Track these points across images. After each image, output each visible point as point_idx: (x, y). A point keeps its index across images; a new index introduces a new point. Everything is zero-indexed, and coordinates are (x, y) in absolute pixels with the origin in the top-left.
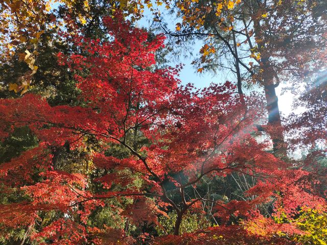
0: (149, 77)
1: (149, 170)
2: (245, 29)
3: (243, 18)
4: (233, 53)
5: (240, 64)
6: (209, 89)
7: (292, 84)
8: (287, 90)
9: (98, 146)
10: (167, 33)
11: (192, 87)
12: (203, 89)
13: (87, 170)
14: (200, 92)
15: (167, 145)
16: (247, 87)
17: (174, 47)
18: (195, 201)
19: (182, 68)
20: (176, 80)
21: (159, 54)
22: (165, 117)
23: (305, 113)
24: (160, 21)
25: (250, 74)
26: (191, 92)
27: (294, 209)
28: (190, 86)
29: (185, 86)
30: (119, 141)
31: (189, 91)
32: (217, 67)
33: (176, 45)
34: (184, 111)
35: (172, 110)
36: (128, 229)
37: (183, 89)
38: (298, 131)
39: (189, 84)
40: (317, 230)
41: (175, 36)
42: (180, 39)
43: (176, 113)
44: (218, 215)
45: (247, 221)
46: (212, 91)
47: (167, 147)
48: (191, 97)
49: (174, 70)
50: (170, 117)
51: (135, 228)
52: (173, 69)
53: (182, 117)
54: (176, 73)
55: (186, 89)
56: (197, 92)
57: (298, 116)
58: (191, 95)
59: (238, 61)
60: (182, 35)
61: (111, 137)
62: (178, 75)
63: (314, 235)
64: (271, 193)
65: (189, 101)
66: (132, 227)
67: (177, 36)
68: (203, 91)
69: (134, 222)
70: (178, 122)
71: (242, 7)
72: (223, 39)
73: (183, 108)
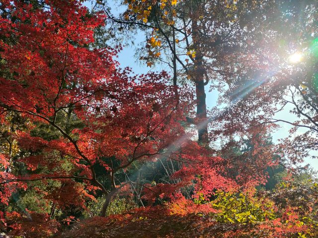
0: (86, 55)
1: (80, 153)
2: (184, 29)
3: (183, 17)
4: (171, 49)
5: (177, 60)
6: (146, 76)
7: (218, 83)
8: (214, 88)
9: (25, 127)
10: (109, 18)
11: (130, 71)
12: (140, 75)
13: (10, 153)
14: (138, 77)
15: (102, 128)
16: (181, 83)
17: (116, 33)
18: (125, 184)
19: (121, 49)
20: (115, 62)
21: (100, 38)
22: (101, 100)
23: (226, 108)
24: (104, 4)
25: (185, 71)
26: (129, 76)
27: (211, 190)
28: (128, 70)
29: (123, 69)
30: (47, 120)
31: (127, 74)
32: (156, 60)
33: (119, 32)
34: (120, 96)
35: (109, 93)
36: (53, 215)
37: (121, 72)
38: (219, 124)
39: (128, 68)
40: (228, 210)
41: (118, 22)
42: (123, 26)
43: (112, 97)
44: (145, 197)
45: (171, 202)
46: (148, 78)
47: (100, 130)
48: (129, 82)
49: (114, 50)
50: (106, 100)
51: (60, 213)
52: (112, 49)
53: (118, 101)
54: (115, 55)
55: (124, 73)
56: (135, 77)
57: (220, 110)
58: (129, 79)
59: (175, 58)
60: (125, 23)
61: (38, 116)
62: (117, 56)
63: (225, 214)
64: (193, 177)
65: (126, 85)
66: (58, 212)
67: (120, 22)
68: (140, 77)
69: (60, 207)
70: (114, 106)
71: (183, 7)
72: (163, 34)
73: (120, 92)
